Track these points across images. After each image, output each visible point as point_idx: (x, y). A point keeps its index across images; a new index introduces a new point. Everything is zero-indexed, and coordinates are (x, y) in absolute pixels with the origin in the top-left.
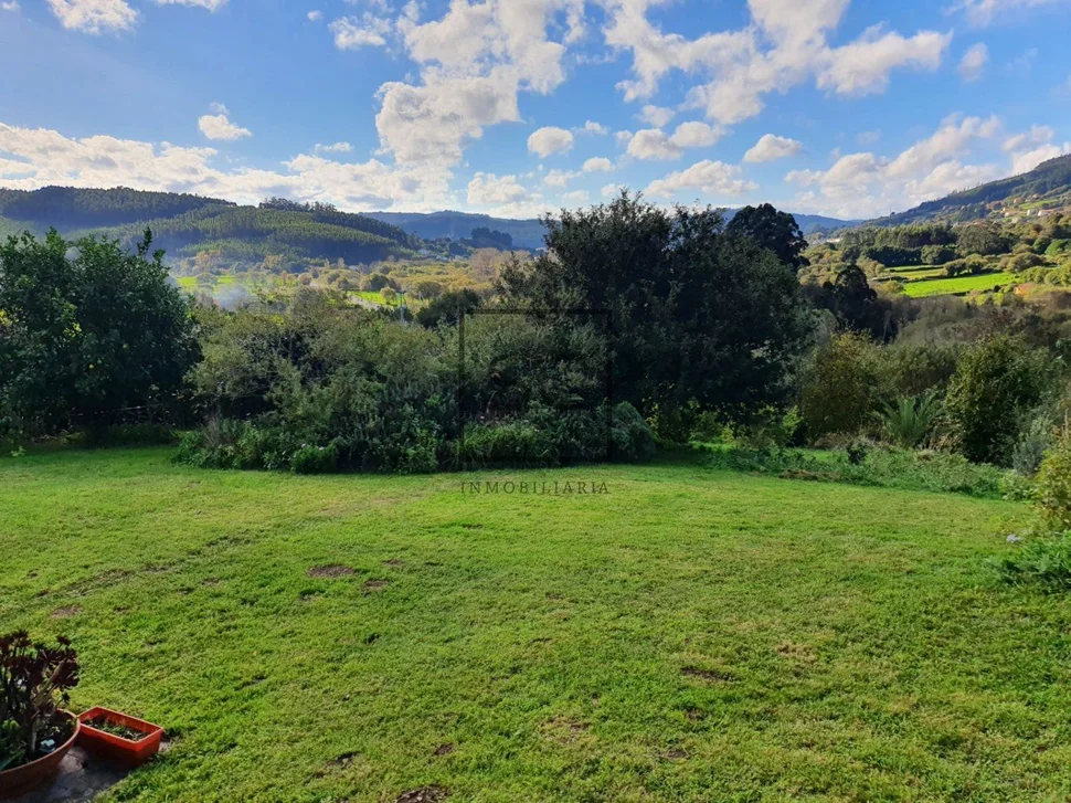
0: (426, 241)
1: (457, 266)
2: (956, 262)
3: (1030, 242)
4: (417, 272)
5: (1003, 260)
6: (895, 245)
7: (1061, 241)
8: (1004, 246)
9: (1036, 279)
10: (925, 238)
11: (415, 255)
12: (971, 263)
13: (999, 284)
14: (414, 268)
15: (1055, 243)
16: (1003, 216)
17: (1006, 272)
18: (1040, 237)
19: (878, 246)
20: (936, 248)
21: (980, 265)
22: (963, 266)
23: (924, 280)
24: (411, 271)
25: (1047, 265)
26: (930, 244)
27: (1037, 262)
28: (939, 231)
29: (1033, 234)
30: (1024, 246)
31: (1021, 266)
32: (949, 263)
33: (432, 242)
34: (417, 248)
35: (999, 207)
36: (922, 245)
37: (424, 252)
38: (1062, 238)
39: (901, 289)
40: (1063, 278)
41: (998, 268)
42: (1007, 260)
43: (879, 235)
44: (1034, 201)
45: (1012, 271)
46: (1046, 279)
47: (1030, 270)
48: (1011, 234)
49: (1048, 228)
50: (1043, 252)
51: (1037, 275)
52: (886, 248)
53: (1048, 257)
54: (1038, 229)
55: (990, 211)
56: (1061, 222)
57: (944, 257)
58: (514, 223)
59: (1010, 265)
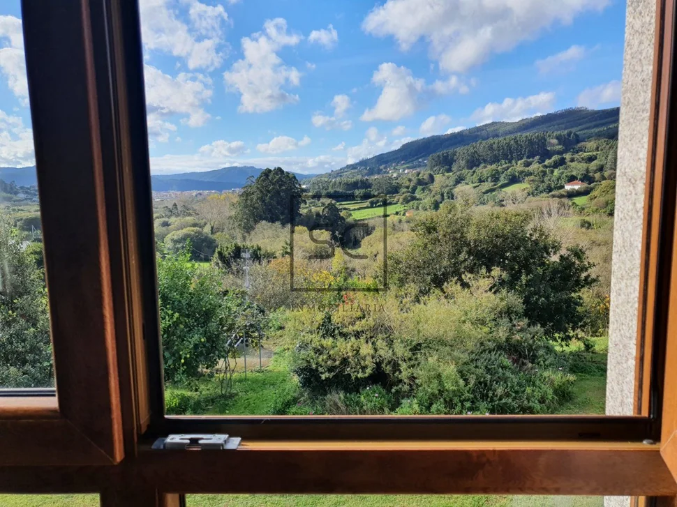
0: (22, 188)
3: (408, 187)
4: (19, 210)
5: (397, 198)
6: (340, 190)
7: (421, 187)
8: (395, 190)
9: (415, 208)
10: (355, 185)
11: (15, 198)
13: (398, 210)
14: (16, 208)
15: (419, 188)
16: (388, 173)
17: (399, 204)
18: (412, 185)
19: (331, 190)
20: (362, 191)
24: (14, 210)
25: (418, 199)
26: (358, 188)
27: (414, 198)
28: (362, 181)
29: (408, 183)
30: (405, 190)
31: (406, 201)
33: (28, 188)
34: (16, 193)
35: (386, 168)
36: (355, 189)
37: (21, 196)
38: (422, 185)
39: (351, 215)
40: (428, 207)
41: (395, 202)
42: (399, 197)
43: (331, 184)
44: (402, 165)
45: (402, 204)
46: (420, 208)
47: (412, 203)
48: (398, 183)
49: (415, 181)
50: (414, 193)
51: (415, 205)
52: (335, 192)
53: (417, 195)
54: (410, 180)
55: (382, 170)
56: (420, 176)
57: (366, 197)
59: (401, 200)
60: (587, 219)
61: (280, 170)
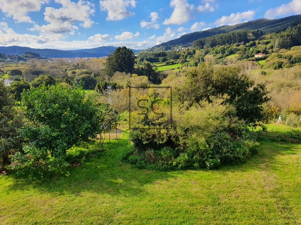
0: (9, 56)
1: (22, 64)
2: (168, 61)
3: (183, 56)
4: (8, 66)
5: (178, 61)
6: (152, 57)
7: (190, 56)
8: (177, 57)
9: (186, 65)
10: (159, 55)
11: (6, 61)
12: (171, 61)
13: (179, 67)
14: (6, 65)
15: (189, 56)
16: (175, 49)
17: (179, 64)
18: (185, 55)
19: (148, 57)
20: (162, 58)
21: (173, 62)
22: (170, 62)
23: (161, 66)
24: (6, 66)
25: (188, 62)
26: (161, 56)
27: (186, 61)
28: (162, 53)
30: (182, 57)
31: (183, 62)
32: (166, 62)
33: (11, 56)
34: (6, 58)
35: (173, 47)
36: (159, 57)
37: (8, 59)
38: (190, 55)
39: (157, 69)
40: (193, 65)
41: (177, 63)
42: (179, 61)
43: (148, 54)
44: (181, 45)
45: (181, 63)
46: (189, 65)
47: (185, 63)
48: (179, 54)
49: (187, 53)
50: (186, 59)
52: (150, 58)
53: (187, 59)
54: (184, 53)
55: (172, 48)
56: (189, 51)
57: (164, 60)
58: (39, 50)
59: (180, 62)
60: (264, 71)
61: (125, 48)
